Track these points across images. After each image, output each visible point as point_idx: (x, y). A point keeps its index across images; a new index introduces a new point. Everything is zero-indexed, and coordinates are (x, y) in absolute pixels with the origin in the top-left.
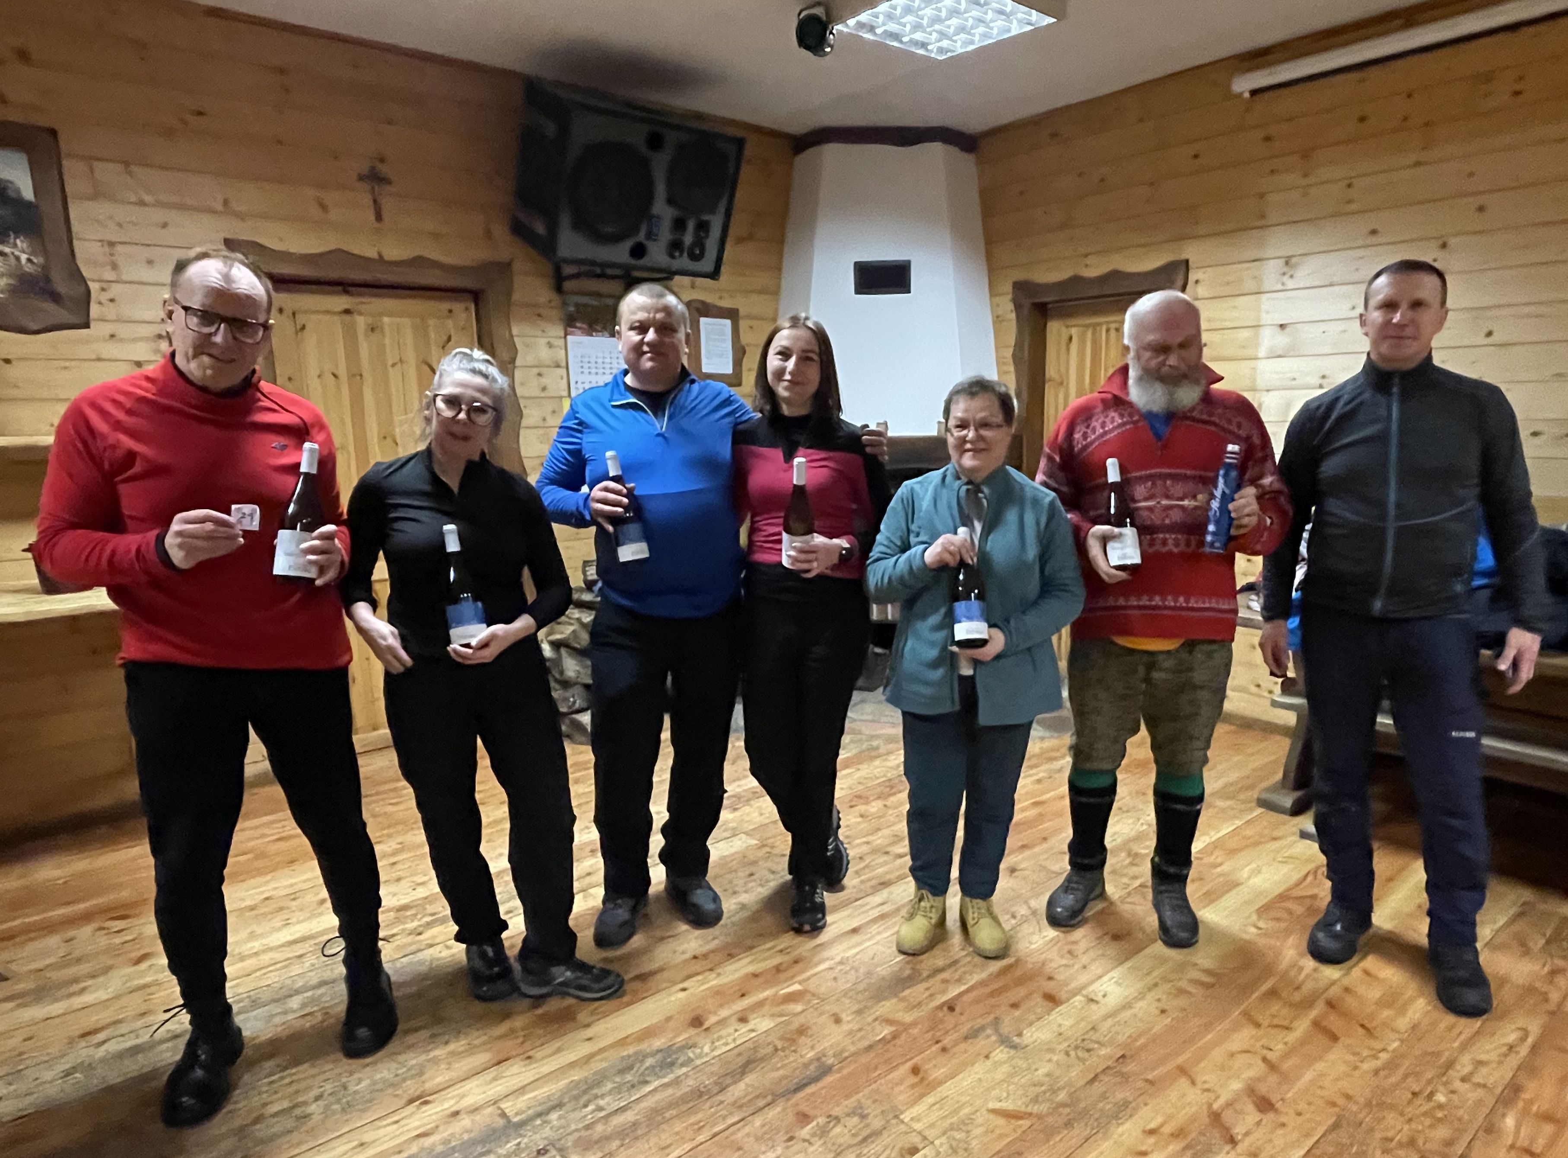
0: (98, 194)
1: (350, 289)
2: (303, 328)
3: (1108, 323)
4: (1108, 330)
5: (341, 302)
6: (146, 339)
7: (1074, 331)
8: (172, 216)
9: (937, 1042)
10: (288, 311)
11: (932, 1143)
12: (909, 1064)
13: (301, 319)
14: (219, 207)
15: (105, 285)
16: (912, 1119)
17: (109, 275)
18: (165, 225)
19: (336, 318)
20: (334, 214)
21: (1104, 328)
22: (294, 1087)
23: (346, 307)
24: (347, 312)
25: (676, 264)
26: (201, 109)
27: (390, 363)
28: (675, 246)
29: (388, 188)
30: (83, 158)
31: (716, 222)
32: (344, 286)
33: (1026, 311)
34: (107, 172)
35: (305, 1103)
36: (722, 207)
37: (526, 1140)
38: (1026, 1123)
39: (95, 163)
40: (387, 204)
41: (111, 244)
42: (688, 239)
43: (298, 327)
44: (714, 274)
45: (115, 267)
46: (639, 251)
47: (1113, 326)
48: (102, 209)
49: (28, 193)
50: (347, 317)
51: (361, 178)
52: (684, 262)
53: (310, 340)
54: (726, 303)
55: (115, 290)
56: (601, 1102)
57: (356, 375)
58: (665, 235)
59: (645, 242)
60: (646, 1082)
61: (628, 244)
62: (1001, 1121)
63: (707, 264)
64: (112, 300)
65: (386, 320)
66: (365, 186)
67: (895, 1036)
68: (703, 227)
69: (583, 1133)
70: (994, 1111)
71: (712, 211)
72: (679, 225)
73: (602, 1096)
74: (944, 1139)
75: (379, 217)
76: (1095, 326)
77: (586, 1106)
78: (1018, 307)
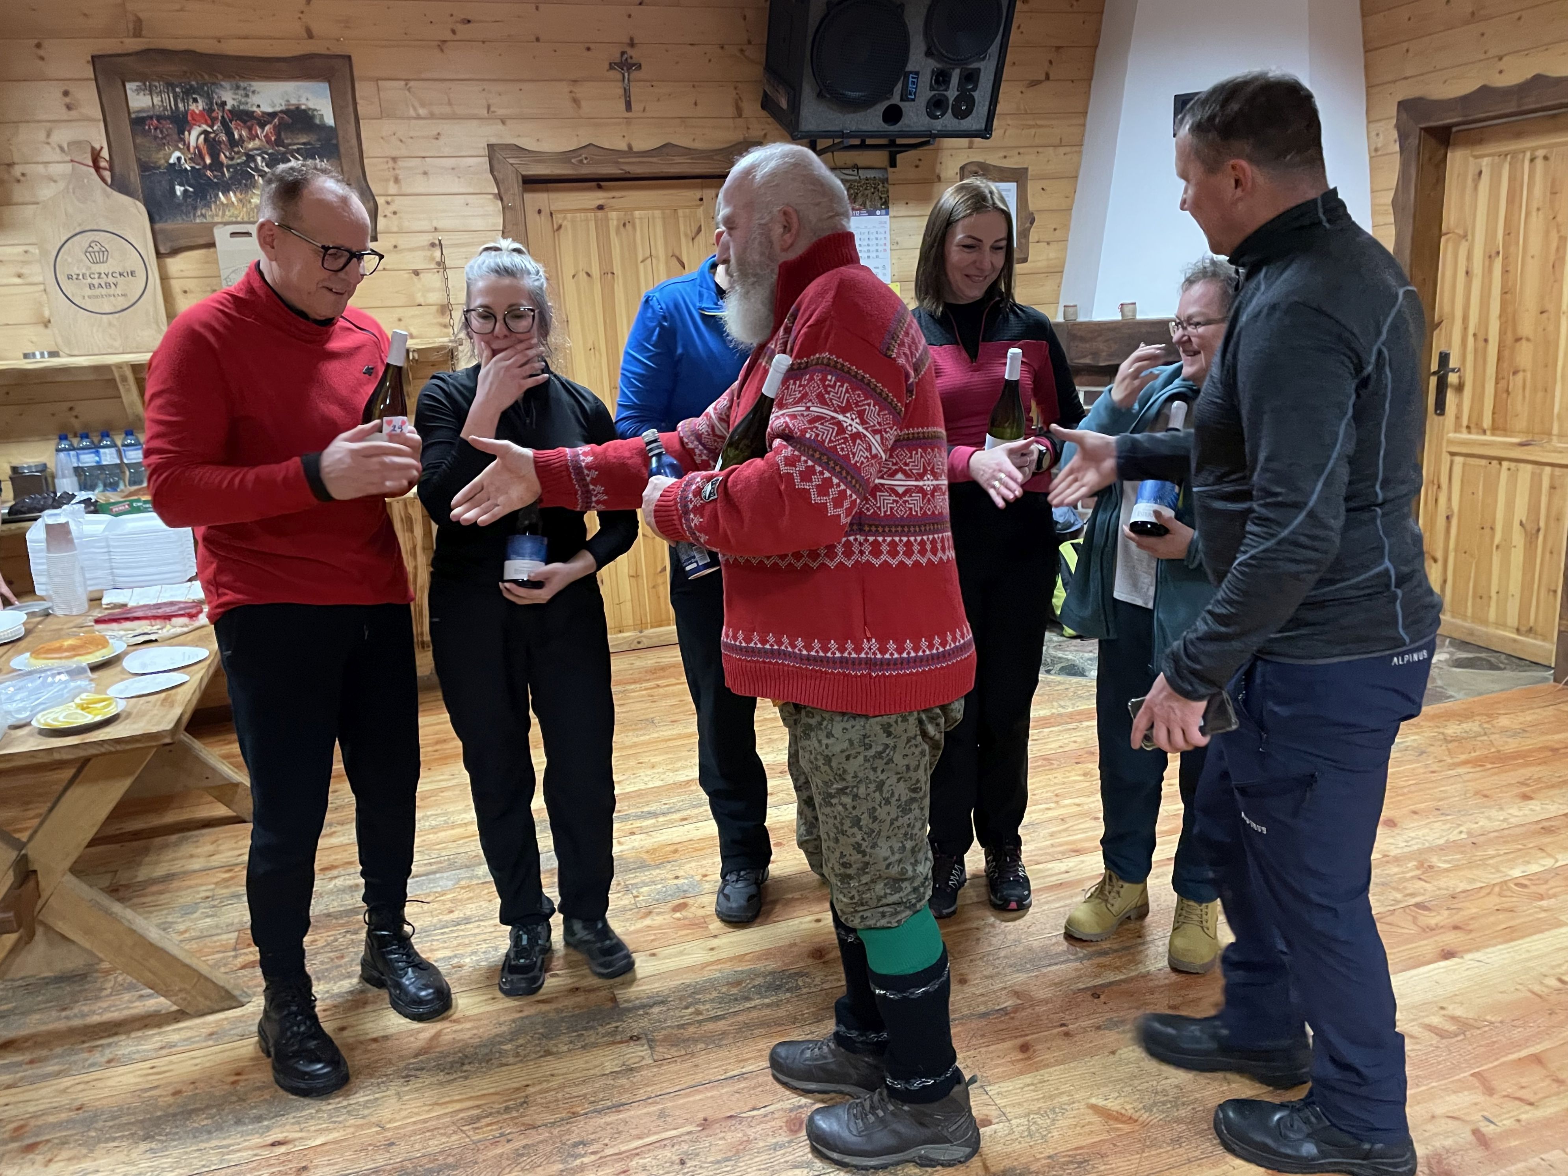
0: (384, 114)
1: (602, 184)
2: (560, 227)
3: (1534, 149)
4: (1532, 160)
5: (592, 198)
6: (422, 248)
7: (1485, 161)
8: (445, 127)
9: (1063, 1025)
10: (546, 212)
11: (1009, 1121)
12: (1020, 1041)
13: (558, 218)
14: (484, 112)
15: (389, 199)
16: (998, 1094)
17: (392, 189)
18: (437, 137)
19: (591, 215)
20: (587, 108)
21: (1528, 155)
22: (460, 940)
23: (600, 202)
24: (601, 208)
25: (938, 125)
26: (469, 18)
27: (640, 258)
28: (937, 105)
29: (635, 75)
30: (370, 79)
31: (986, 69)
32: (598, 182)
33: (1414, 141)
34: (392, 90)
35: (463, 956)
36: (994, 49)
37: (625, 1025)
38: (1126, 1128)
39: (380, 83)
40: (635, 90)
41: (394, 159)
42: (952, 94)
43: (555, 227)
44: (986, 132)
45: (397, 180)
46: (893, 115)
47: (1540, 153)
48: (387, 127)
49: (330, 121)
50: (600, 214)
51: (611, 67)
52: (948, 121)
53: (566, 239)
54: (1010, 163)
55: (399, 203)
56: (702, 1007)
57: (608, 273)
58: (924, 92)
59: (901, 104)
60: (748, 999)
61: (881, 107)
62: (1095, 1119)
63: (974, 122)
64: (395, 213)
65: (637, 213)
66: (616, 75)
67: (1016, 1009)
68: (971, 78)
69: (675, 1031)
70: (1094, 1108)
71: (981, 54)
72: (941, 78)
73: (704, 1003)
74: (1024, 1121)
75: (629, 107)
76: (1514, 154)
77: (687, 1008)
78: (1403, 137)
